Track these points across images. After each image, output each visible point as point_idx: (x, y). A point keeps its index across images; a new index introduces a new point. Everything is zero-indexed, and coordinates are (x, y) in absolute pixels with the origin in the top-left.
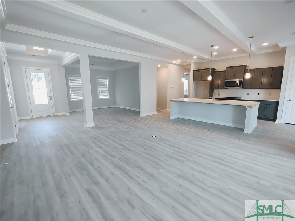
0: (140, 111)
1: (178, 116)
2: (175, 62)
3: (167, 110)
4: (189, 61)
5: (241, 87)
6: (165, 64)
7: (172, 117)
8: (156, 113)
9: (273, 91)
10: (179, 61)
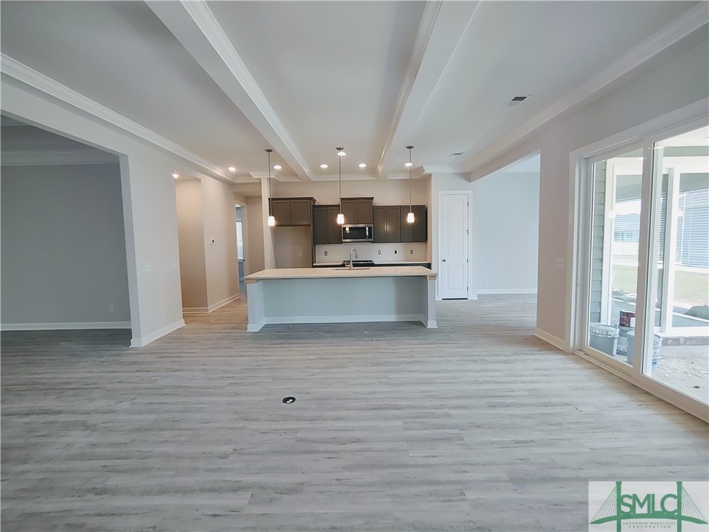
0: (131, 330)
1: (265, 321)
2: (219, 172)
3: (208, 311)
4: (255, 175)
5: (372, 240)
6: (192, 173)
7: (253, 327)
8: (181, 323)
9: (416, 247)
10: (232, 169)
